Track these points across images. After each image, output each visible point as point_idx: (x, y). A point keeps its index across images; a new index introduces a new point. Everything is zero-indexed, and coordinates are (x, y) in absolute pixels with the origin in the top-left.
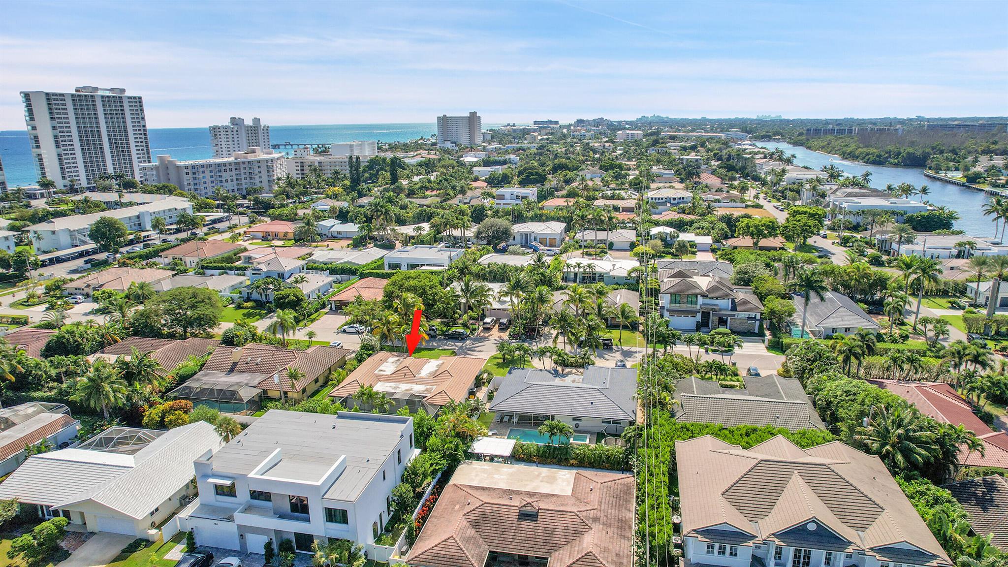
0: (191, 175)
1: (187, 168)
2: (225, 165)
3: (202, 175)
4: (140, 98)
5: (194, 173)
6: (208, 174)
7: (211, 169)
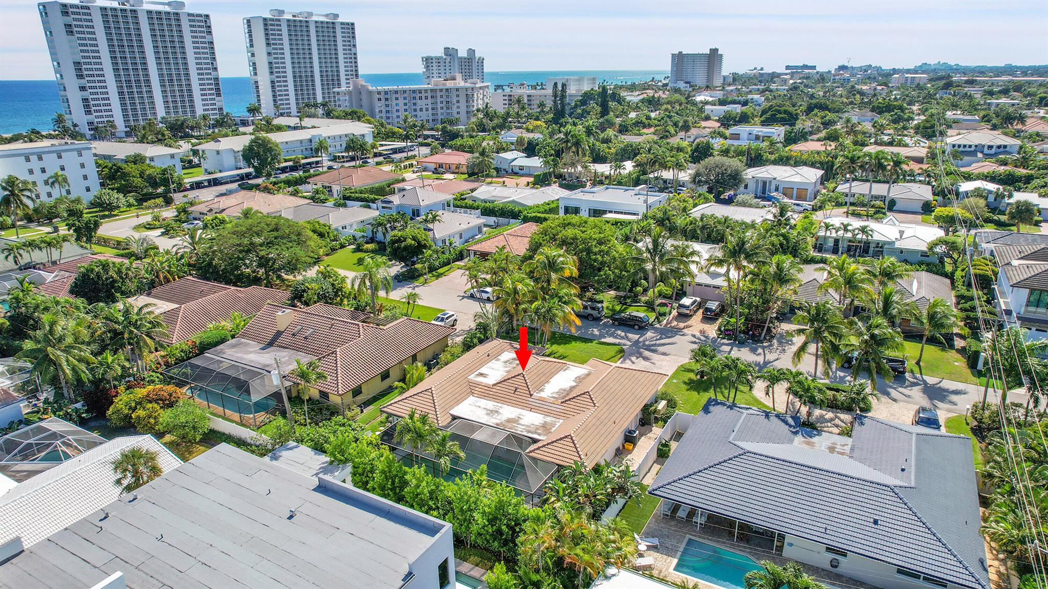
0: (383, 101)
1: (379, 93)
2: (420, 92)
3: (395, 102)
4: (353, 24)
5: (387, 99)
6: (401, 102)
7: (405, 95)
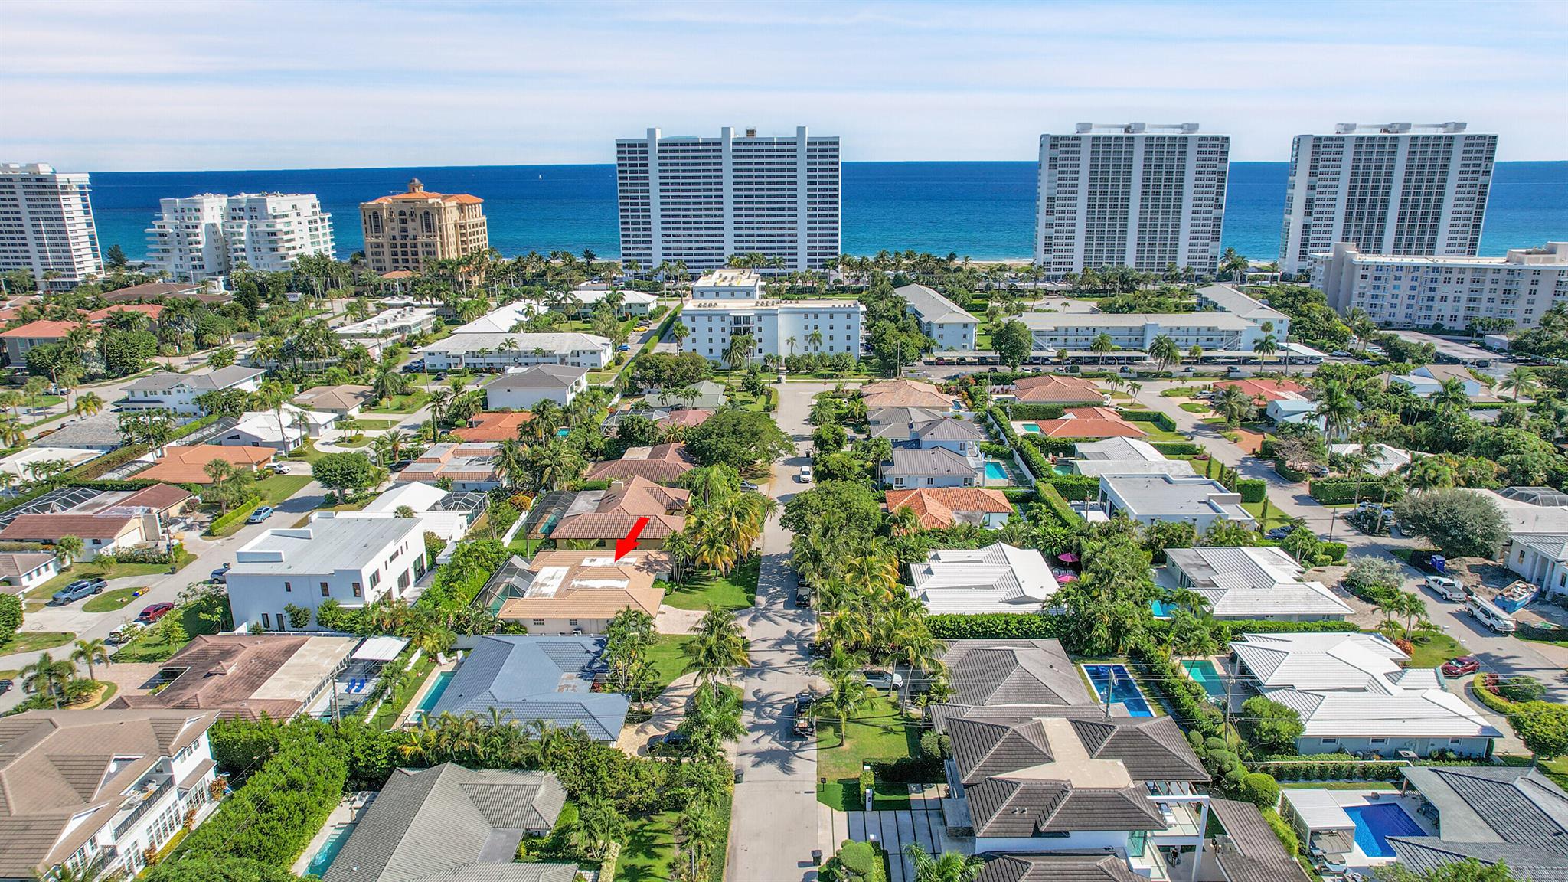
0: (1370, 281)
1: (1366, 267)
3: (1392, 282)
4: (1494, 138)
5: (1378, 278)
6: (1406, 283)
7: (1416, 274)
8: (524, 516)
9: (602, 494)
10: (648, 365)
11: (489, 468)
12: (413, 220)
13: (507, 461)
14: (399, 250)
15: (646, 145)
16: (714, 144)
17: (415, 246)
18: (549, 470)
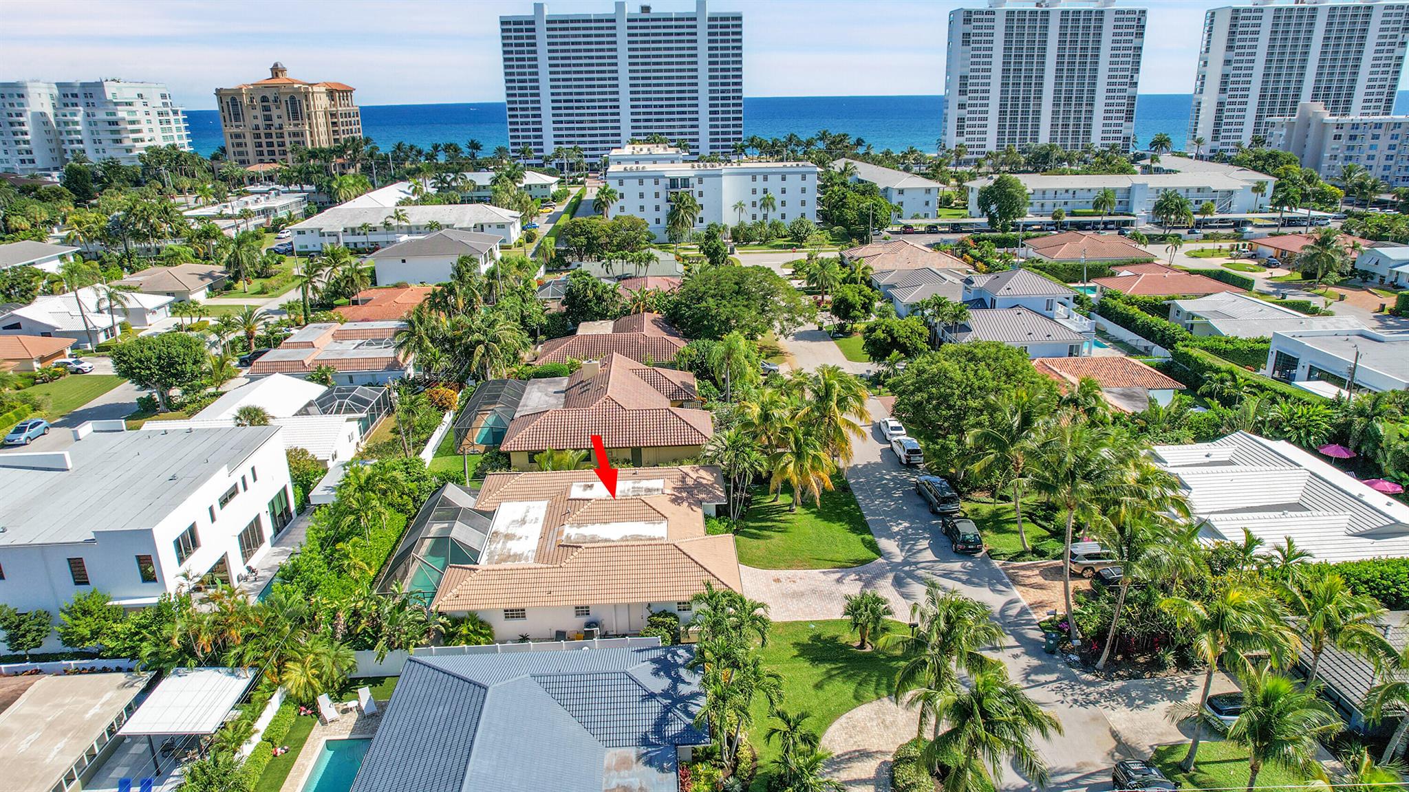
0: (1344, 140)
1: (1339, 126)
3: (1368, 142)
5: (1353, 138)
6: (1384, 142)
7: (1396, 131)
8: (448, 418)
9: (564, 382)
10: (578, 230)
11: (390, 353)
12: (278, 108)
13: (416, 338)
14: (264, 140)
15: (533, 23)
16: (607, 21)
17: (282, 135)
18: (480, 349)
